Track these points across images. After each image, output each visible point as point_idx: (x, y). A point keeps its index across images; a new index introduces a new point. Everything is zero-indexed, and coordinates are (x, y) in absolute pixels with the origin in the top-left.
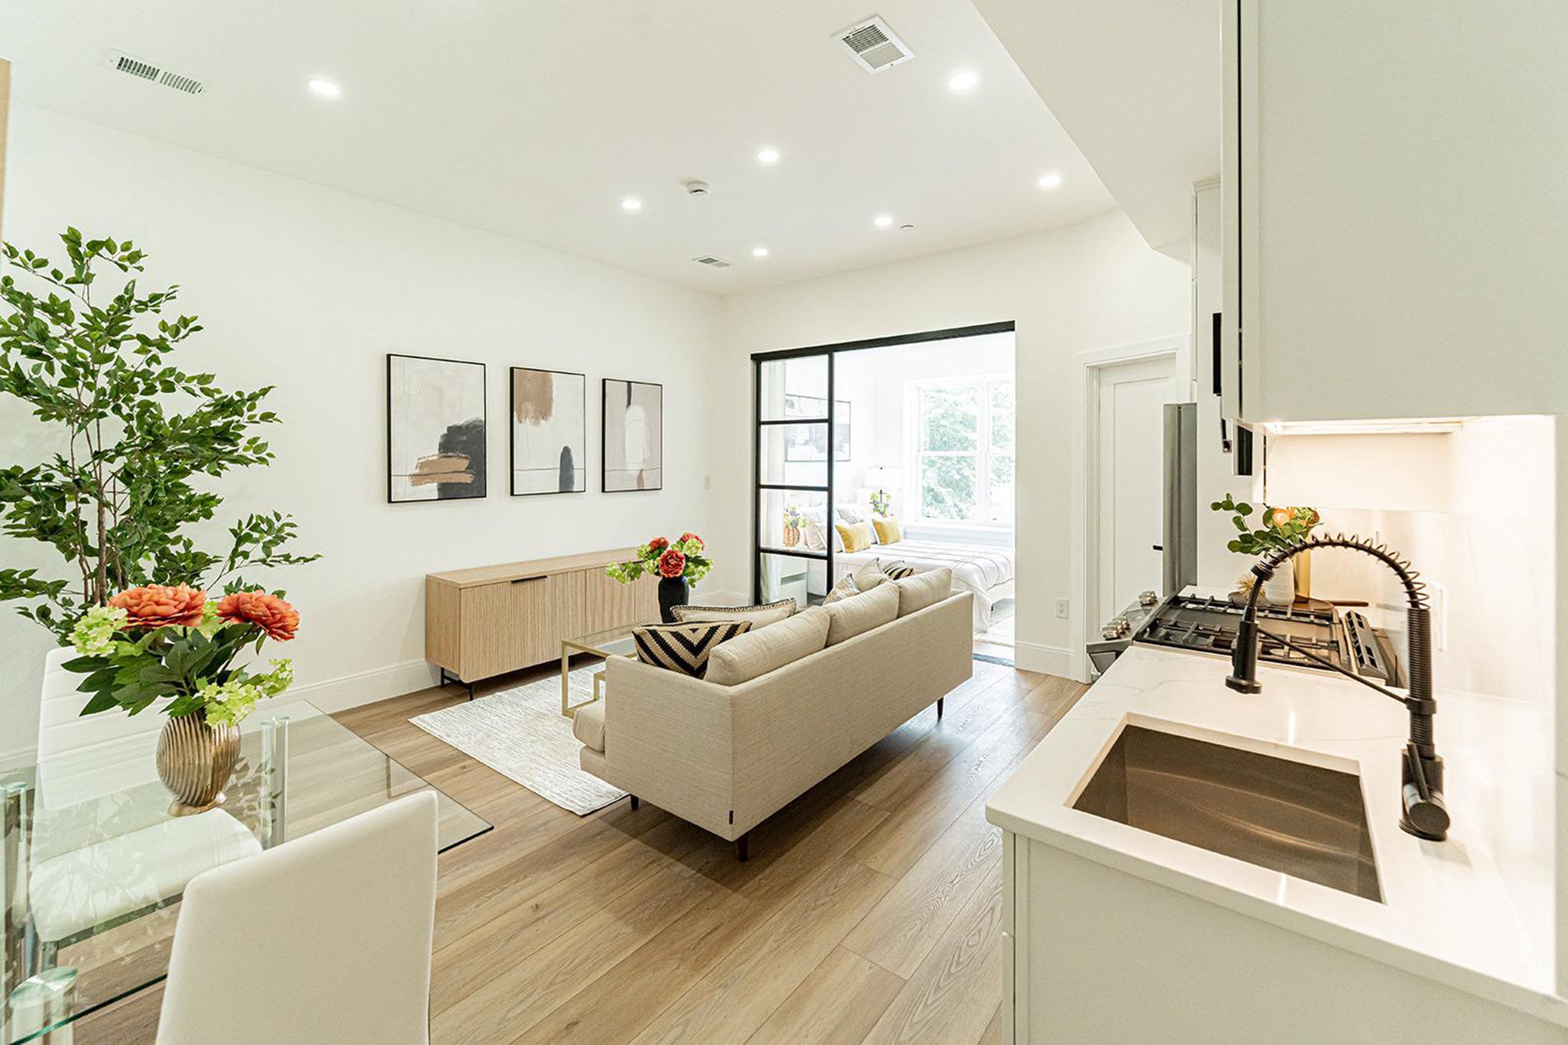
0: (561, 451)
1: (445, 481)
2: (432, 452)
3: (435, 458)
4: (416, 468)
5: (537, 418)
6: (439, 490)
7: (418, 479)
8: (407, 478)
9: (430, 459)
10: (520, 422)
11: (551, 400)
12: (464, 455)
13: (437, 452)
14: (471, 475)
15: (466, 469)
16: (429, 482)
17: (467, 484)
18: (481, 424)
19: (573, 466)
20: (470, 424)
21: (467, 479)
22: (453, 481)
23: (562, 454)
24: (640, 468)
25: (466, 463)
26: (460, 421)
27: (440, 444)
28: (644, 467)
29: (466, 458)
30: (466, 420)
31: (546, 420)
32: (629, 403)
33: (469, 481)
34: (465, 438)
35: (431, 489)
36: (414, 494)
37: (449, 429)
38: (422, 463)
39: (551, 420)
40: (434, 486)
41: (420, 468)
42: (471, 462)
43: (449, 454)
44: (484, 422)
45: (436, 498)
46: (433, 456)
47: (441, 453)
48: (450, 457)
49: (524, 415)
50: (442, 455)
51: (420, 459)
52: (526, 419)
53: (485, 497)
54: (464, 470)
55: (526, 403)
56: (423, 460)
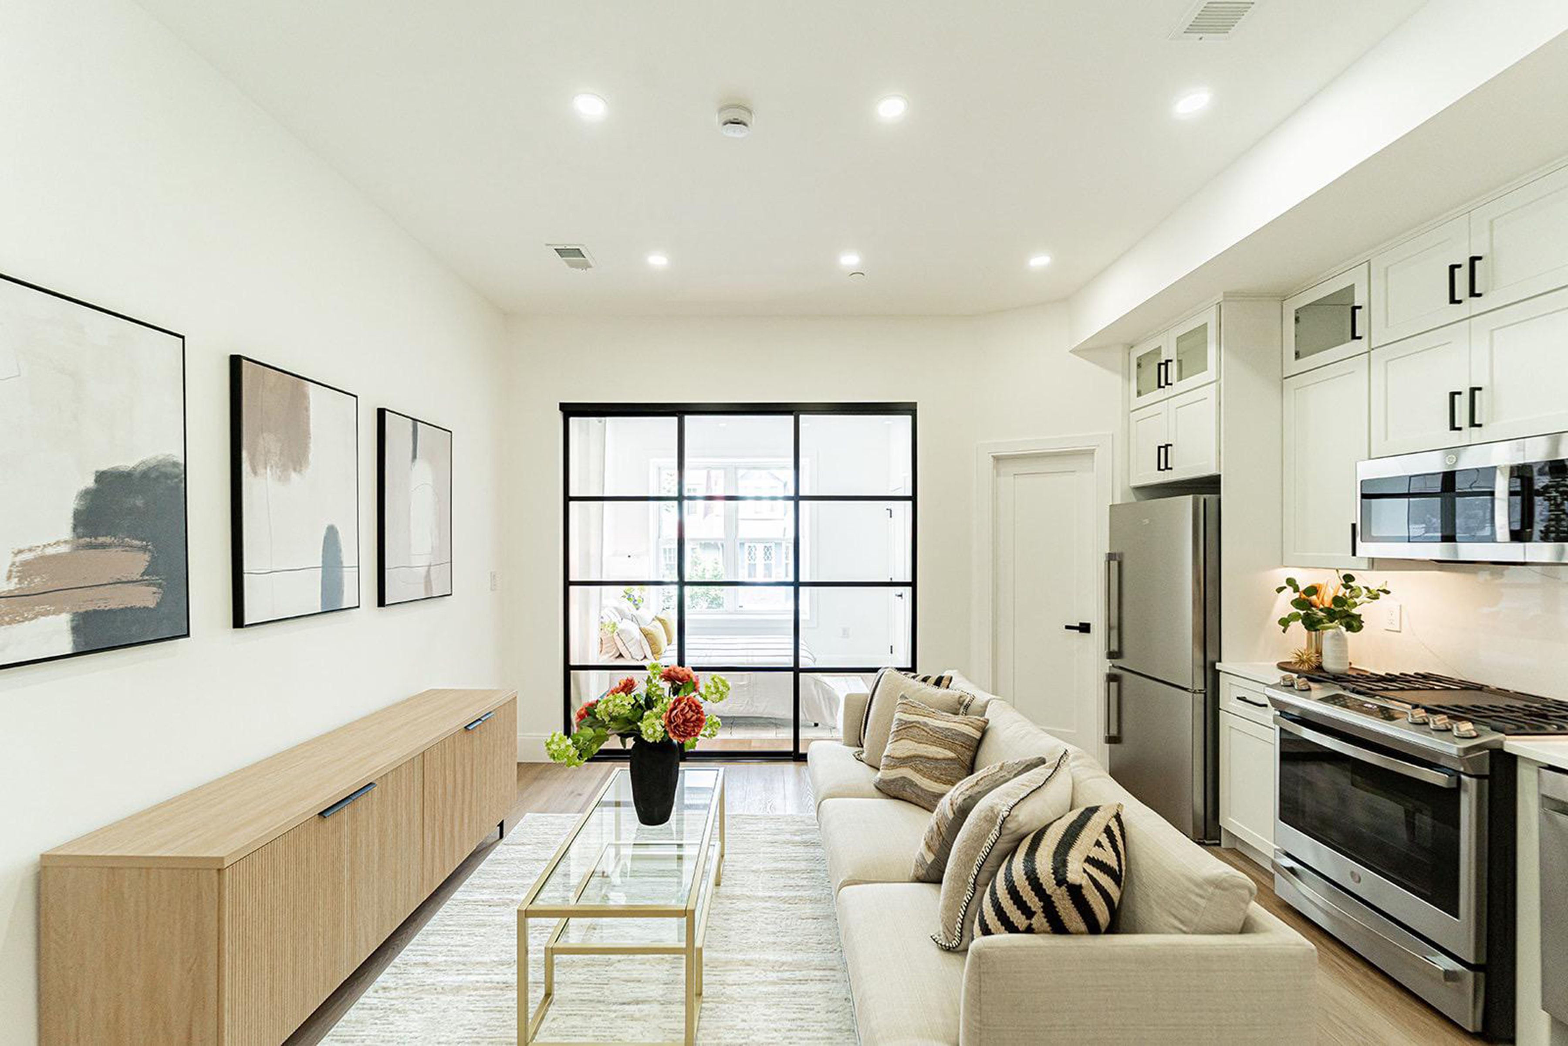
0: (323, 532)
1: (91, 608)
2: (57, 533)
3: (64, 549)
4: (9, 578)
5: (285, 469)
6: (75, 630)
7: (12, 605)
9: (50, 551)
10: (255, 473)
11: (307, 435)
12: (137, 542)
13: (66, 533)
14: (154, 589)
15: (143, 574)
16: (46, 614)
17: (146, 608)
18: (176, 470)
19: (341, 563)
20: (149, 468)
21: (144, 597)
22: (113, 605)
23: (325, 538)
24: (428, 564)
25: (142, 560)
26: (127, 461)
27: (77, 514)
28: (431, 561)
29: (144, 549)
30: (144, 457)
31: (300, 472)
32: (414, 457)
33: (150, 602)
34: (139, 502)
35: (51, 633)
37: (101, 477)
38: (24, 564)
39: (309, 473)
40: (60, 622)
41: (21, 580)
42: (153, 557)
43: (101, 539)
44: (183, 468)
45: (69, 651)
46: (57, 543)
47: (79, 537)
48: (103, 546)
49: (262, 458)
50: (82, 541)
51: (20, 552)
52: (266, 468)
53: (188, 635)
54: (138, 577)
55: (265, 436)
56: (27, 556)
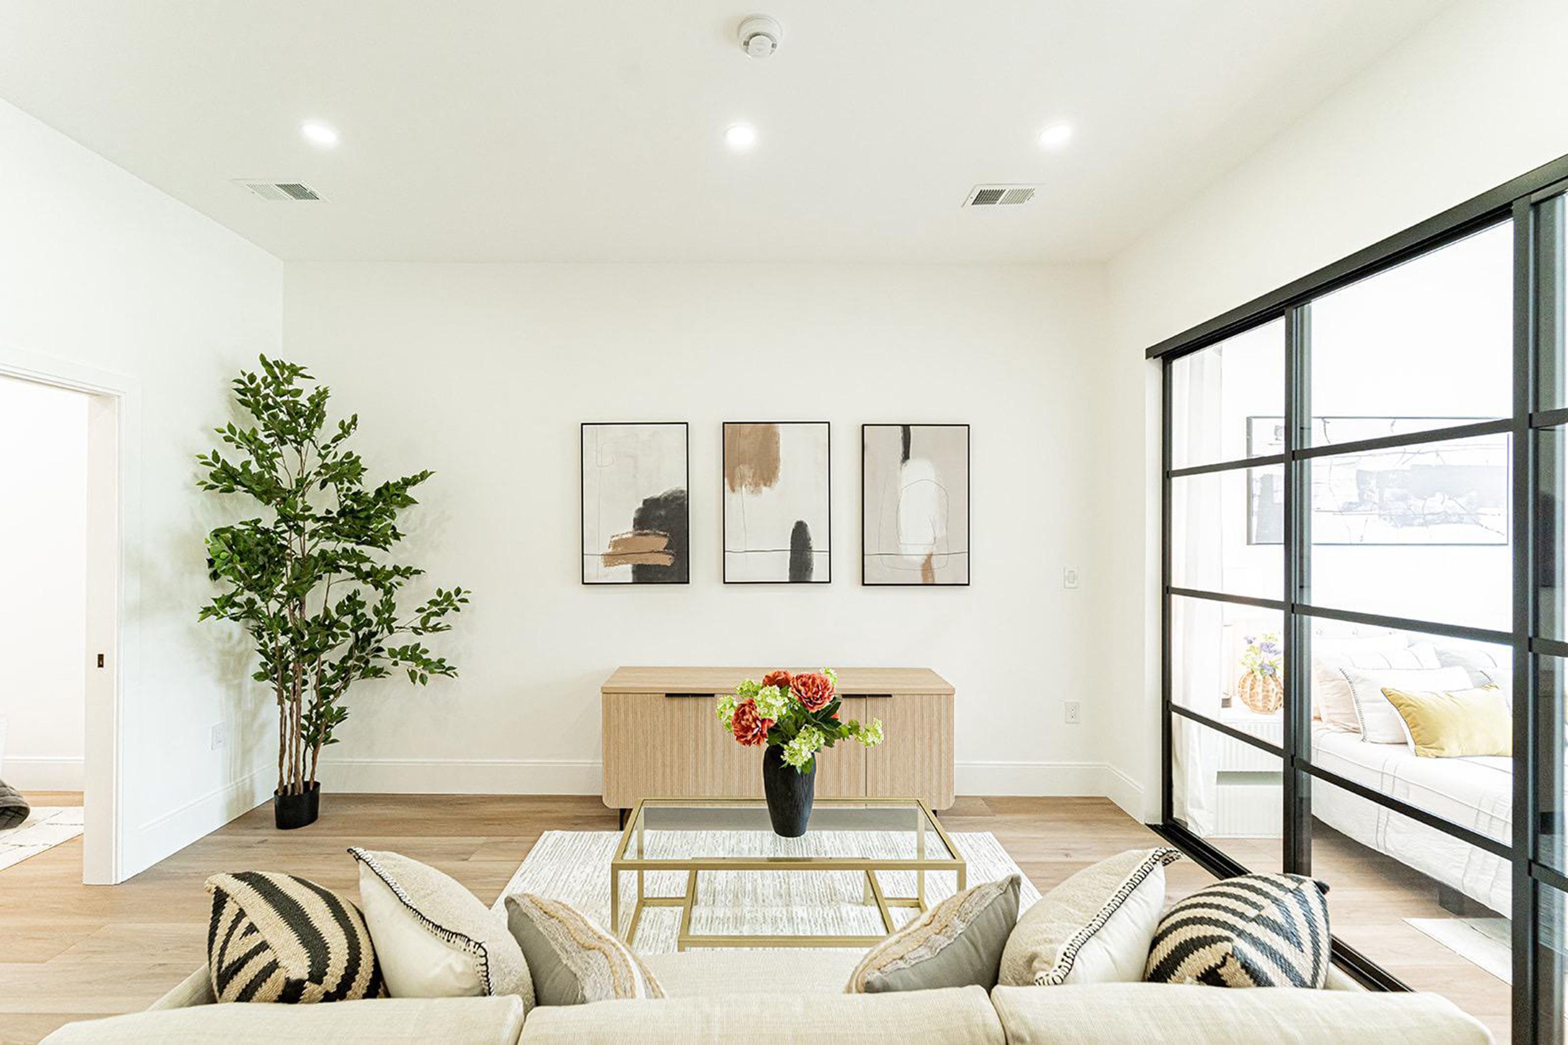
0: (793, 526)
1: (640, 563)
2: (627, 528)
3: (630, 535)
4: (609, 547)
5: (757, 485)
6: (634, 572)
7: (611, 559)
8: (600, 557)
9: (624, 537)
10: (733, 490)
11: (777, 460)
12: (662, 533)
13: (630, 528)
14: (670, 556)
15: (664, 549)
16: (622, 563)
17: (667, 566)
18: (682, 495)
19: (811, 548)
20: (669, 496)
21: (666, 560)
22: (650, 563)
23: (794, 530)
24: (928, 553)
25: (664, 542)
26: (658, 493)
27: (635, 520)
28: (935, 550)
29: (665, 536)
30: (665, 490)
31: (770, 486)
32: (906, 456)
33: (669, 563)
34: (663, 513)
35: (625, 571)
36: (606, 576)
37: (645, 502)
38: (615, 542)
39: (778, 486)
40: (629, 567)
41: (614, 548)
42: (670, 541)
43: (645, 531)
44: (686, 493)
45: (631, 581)
46: (627, 533)
47: (636, 530)
48: (646, 535)
49: (739, 481)
50: (637, 532)
51: (614, 536)
52: (741, 487)
53: (688, 583)
54: (662, 550)
55: (741, 466)
56: (616, 538)
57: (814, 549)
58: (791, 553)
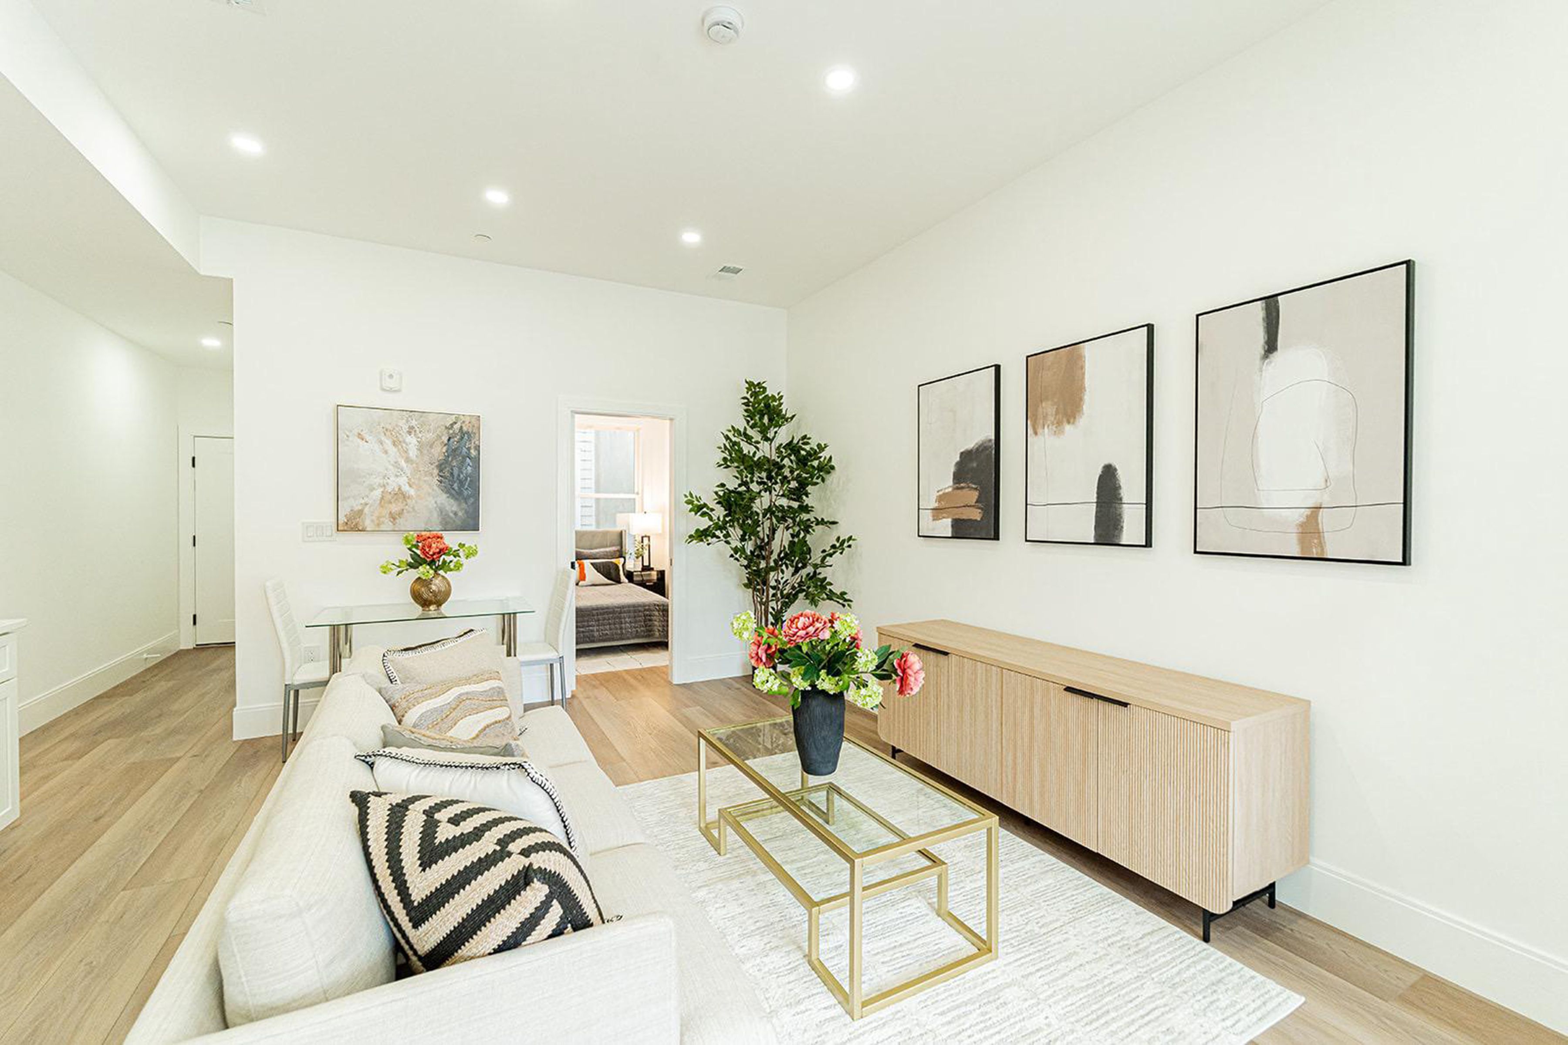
0: (1099, 471)
1: (957, 516)
2: (947, 483)
3: (950, 490)
4: (936, 502)
5: (1059, 423)
6: (952, 526)
7: (938, 513)
8: (931, 511)
9: (947, 491)
10: (1036, 433)
11: (1082, 389)
12: (974, 486)
13: (951, 483)
14: (980, 511)
15: (975, 503)
16: (945, 518)
17: (976, 520)
18: (990, 444)
19: (1121, 499)
20: (979, 446)
21: (976, 515)
22: (965, 517)
23: (1100, 476)
24: (1311, 504)
25: (975, 495)
26: (970, 445)
27: (954, 474)
28: (1326, 501)
29: (976, 489)
30: (976, 441)
31: (1073, 423)
32: (1271, 346)
33: (979, 518)
34: (975, 465)
35: (945, 526)
36: (934, 529)
37: (962, 455)
38: (940, 496)
39: (1083, 421)
40: (948, 522)
41: (939, 502)
42: (980, 494)
43: (961, 485)
44: (993, 442)
45: (950, 535)
46: (948, 487)
47: (954, 484)
48: (962, 488)
49: (1042, 422)
50: (955, 486)
51: (939, 491)
52: (1044, 428)
53: (998, 539)
54: (973, 504)
55: (1044, 404)
56: (941, 493)
57: (1124, 501)
58: (1097, 507)
